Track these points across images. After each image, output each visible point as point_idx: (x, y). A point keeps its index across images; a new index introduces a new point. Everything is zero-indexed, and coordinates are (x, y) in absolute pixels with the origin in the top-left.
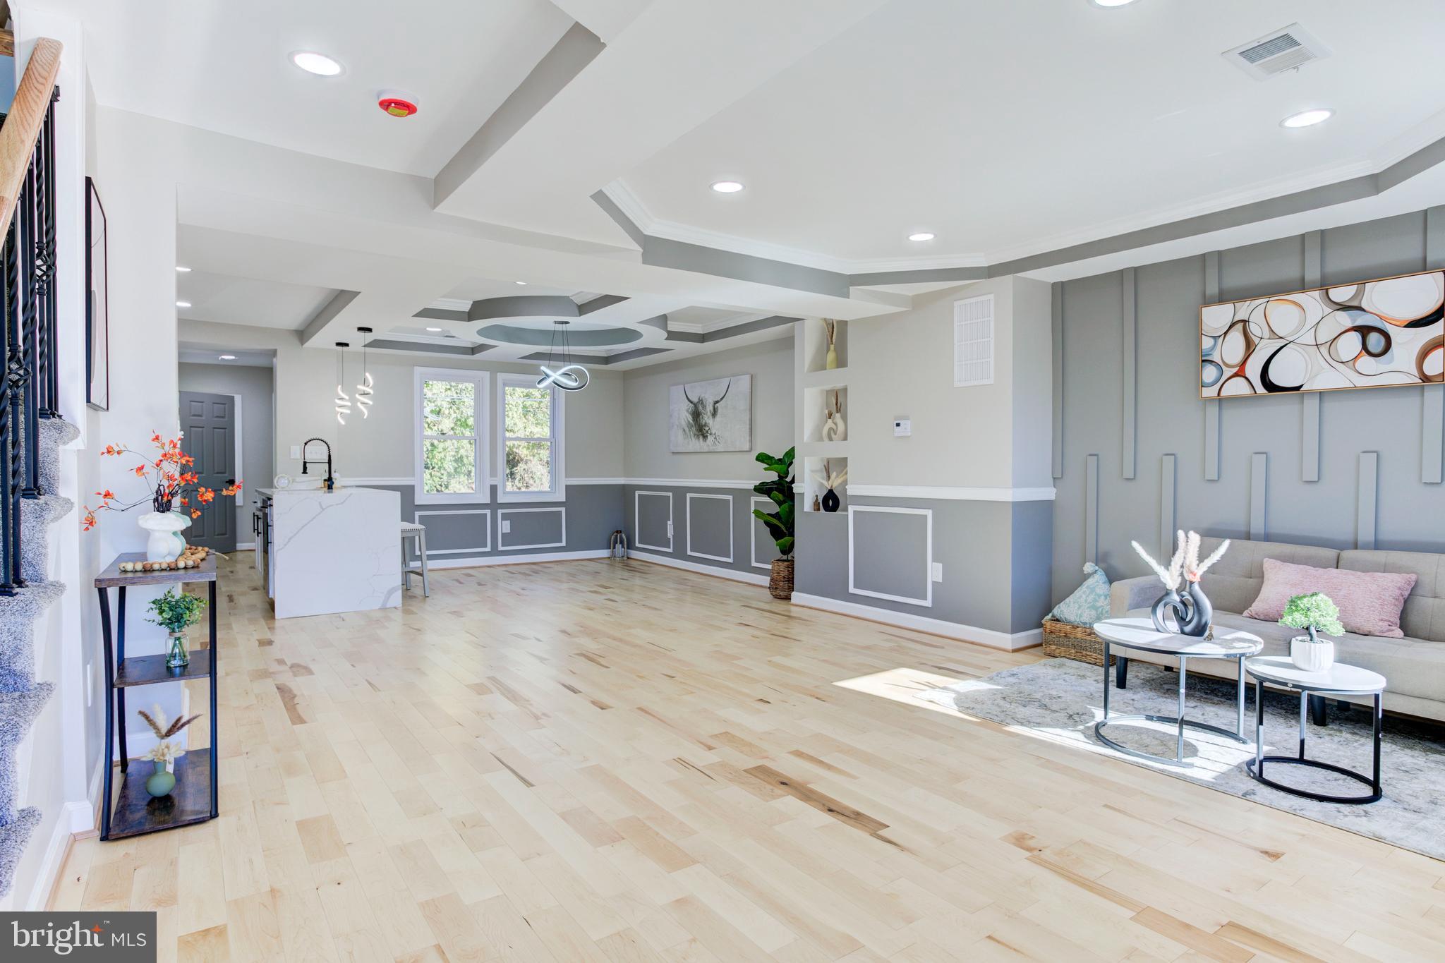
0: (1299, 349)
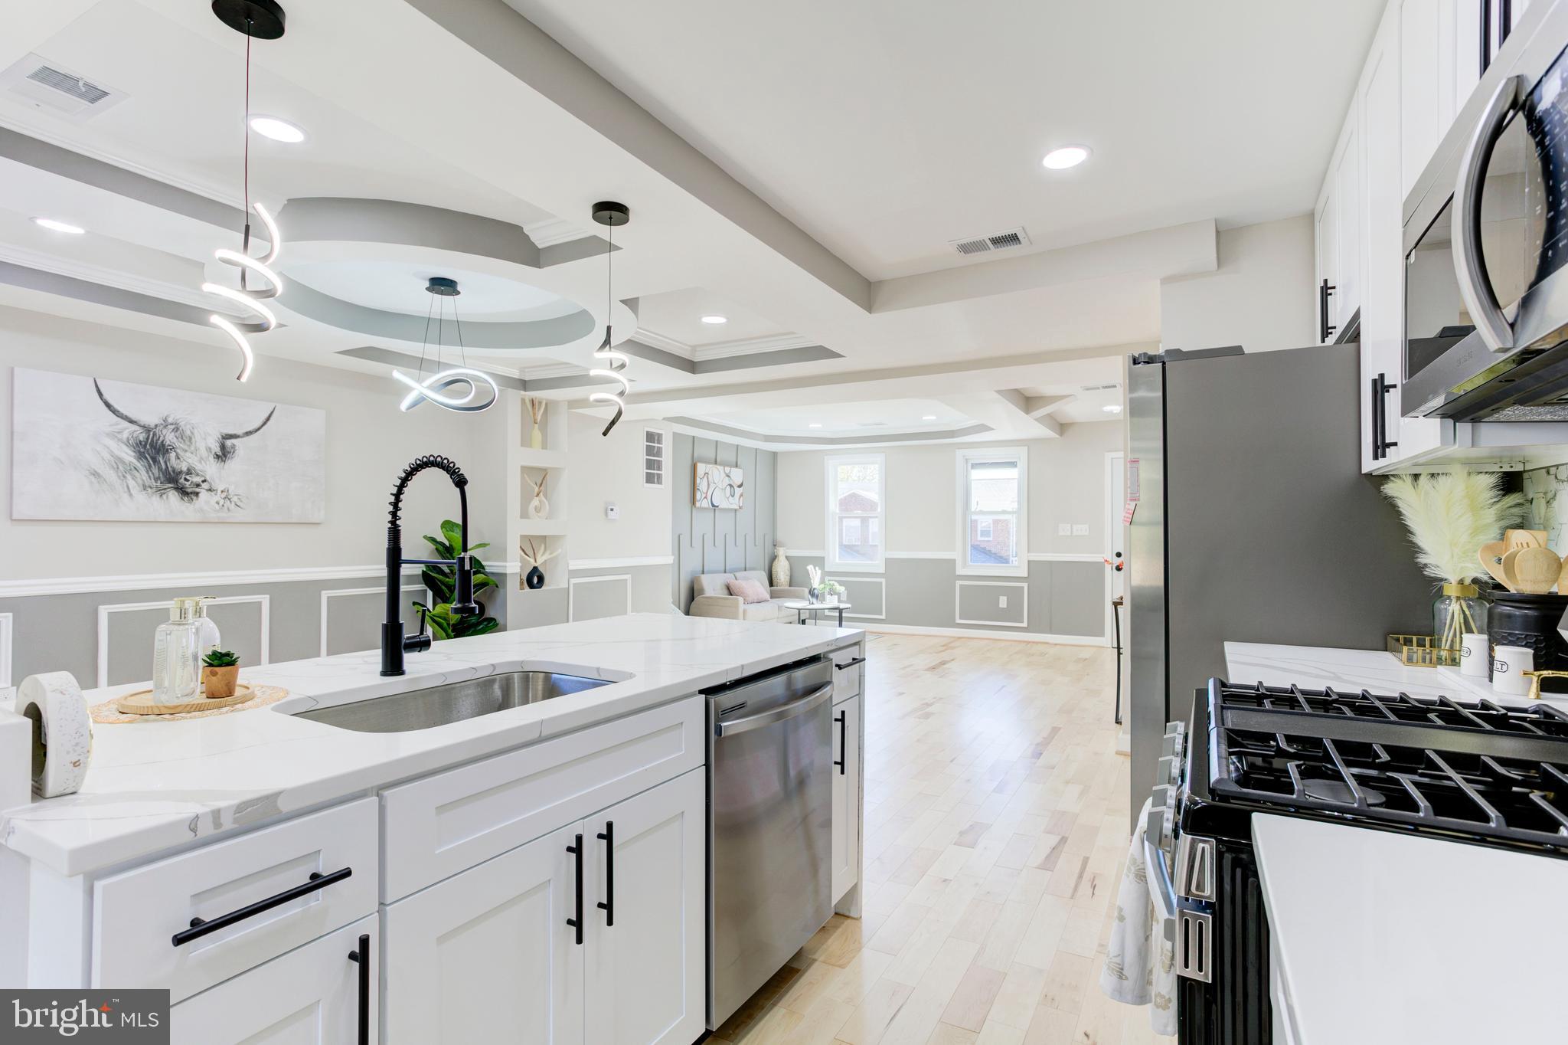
0: (719, 490)
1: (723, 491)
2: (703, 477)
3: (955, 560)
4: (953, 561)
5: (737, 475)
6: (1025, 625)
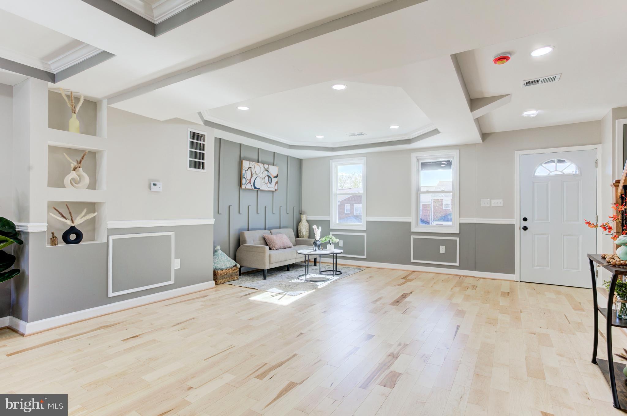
0: (260, 178)
1: (263, 179)
2: (247, 170)
3: (410, 223)
4: (409, 224)
5: (274, 171)
6: (457, 264)
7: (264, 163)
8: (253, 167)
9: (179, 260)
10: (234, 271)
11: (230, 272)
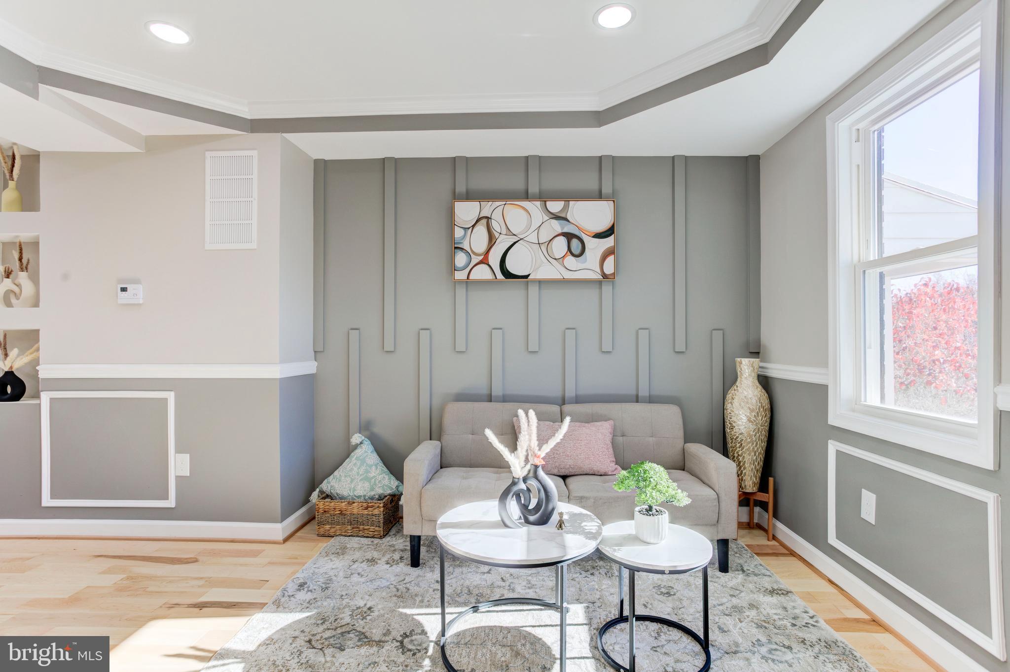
0: (527, 246)
1: (544, 248)
2: (473, 226)
5: (595, 215)
7: (543, 197)
8: (497, 216)
9: (186, 457)
10: (366, 512)
11: (355, 511)
